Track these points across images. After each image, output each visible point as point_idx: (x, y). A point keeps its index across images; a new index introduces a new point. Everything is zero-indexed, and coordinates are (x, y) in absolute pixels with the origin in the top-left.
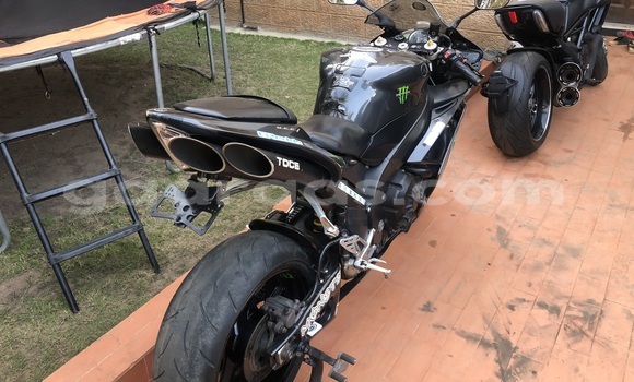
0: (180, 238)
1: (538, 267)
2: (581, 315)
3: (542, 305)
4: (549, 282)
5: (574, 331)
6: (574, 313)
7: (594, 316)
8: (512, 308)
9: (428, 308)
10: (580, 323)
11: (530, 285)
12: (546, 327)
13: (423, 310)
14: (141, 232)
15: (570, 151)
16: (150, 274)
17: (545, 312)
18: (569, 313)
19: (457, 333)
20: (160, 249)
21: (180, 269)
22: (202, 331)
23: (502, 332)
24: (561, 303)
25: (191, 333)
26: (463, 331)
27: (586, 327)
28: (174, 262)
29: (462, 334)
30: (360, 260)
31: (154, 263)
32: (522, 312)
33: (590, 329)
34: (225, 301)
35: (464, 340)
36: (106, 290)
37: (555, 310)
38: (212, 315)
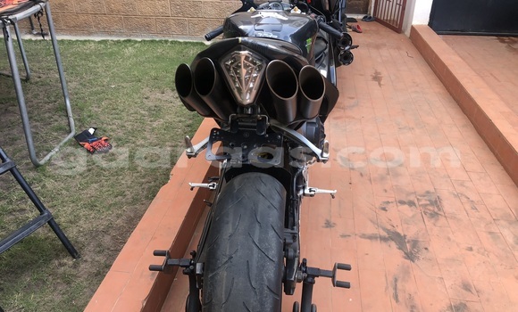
0: (81, 222)
1: (382, 179)
2: (428, 202)
3: (402, 203)
4: (396, 186)
5: (431, 214)
6: (423, 202)
7: (436, 201)
8: (384, 209)
9: (328, 224)
10: (431, 208)
11: (386, 191)
12: (413, 216)
13: (327, 227)
14: (53, 225)
15: (353, 98)
16: (69, 261)
17: (406, 206)
18: (421, 203)
19: (361, 237)
21: (98, 249)
23: (389, 227)
24: (412, 198)
26: (364, 235)
27: (436, 210)
28: (88, 244)
29: (363, 236)
30: (308, 188)
31: (70, 250)
32: (394, 211)
33: (439, 210)
35: (368, 241)
37: (411, 204)
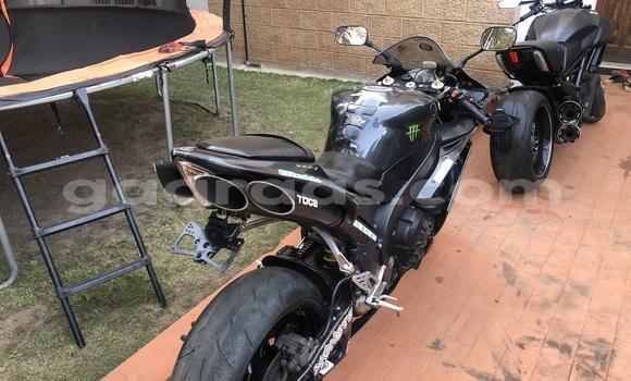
1: (546, 305)
2: (592, 354)
3: (552, 344)
4: (558, 320)
5: (586, 371)
6: (585, 352)
7: (606, 356)
8: (521, 346)
9: (436, 345)
10: (591, 363)
11: (539, 322)
12: (557, 367)
13: (433, 348)
14: (149, 266)
15: (572, 188)
16: (157, 309)
17: (555, 351)
18: (580, 352)
19: (467, 372)
20: (167, 283)
21: (186, 304)
22: (218, 369)
23: (513, 371)
24: (572, 342)
25: (207, 371)
26: (474, 370)
27: (598, 367)
28: (181, 297)
29: (472, 372)
30: (372, 297)
31: (161, 298)
32: (532, 353)
33: (603, 369)
34: (241, 338)
36: (112, 325)
37: (566, 349)
38: (229, 353)
